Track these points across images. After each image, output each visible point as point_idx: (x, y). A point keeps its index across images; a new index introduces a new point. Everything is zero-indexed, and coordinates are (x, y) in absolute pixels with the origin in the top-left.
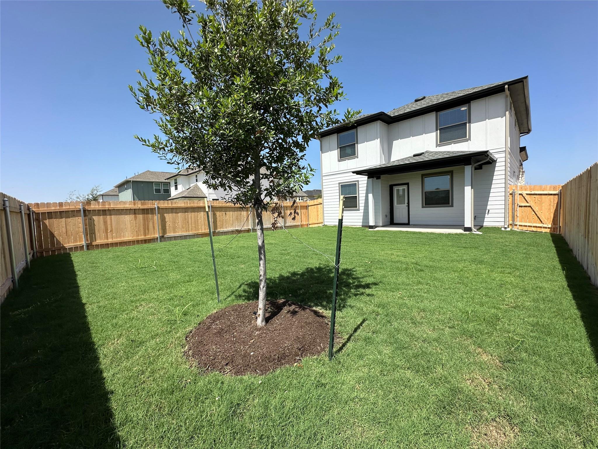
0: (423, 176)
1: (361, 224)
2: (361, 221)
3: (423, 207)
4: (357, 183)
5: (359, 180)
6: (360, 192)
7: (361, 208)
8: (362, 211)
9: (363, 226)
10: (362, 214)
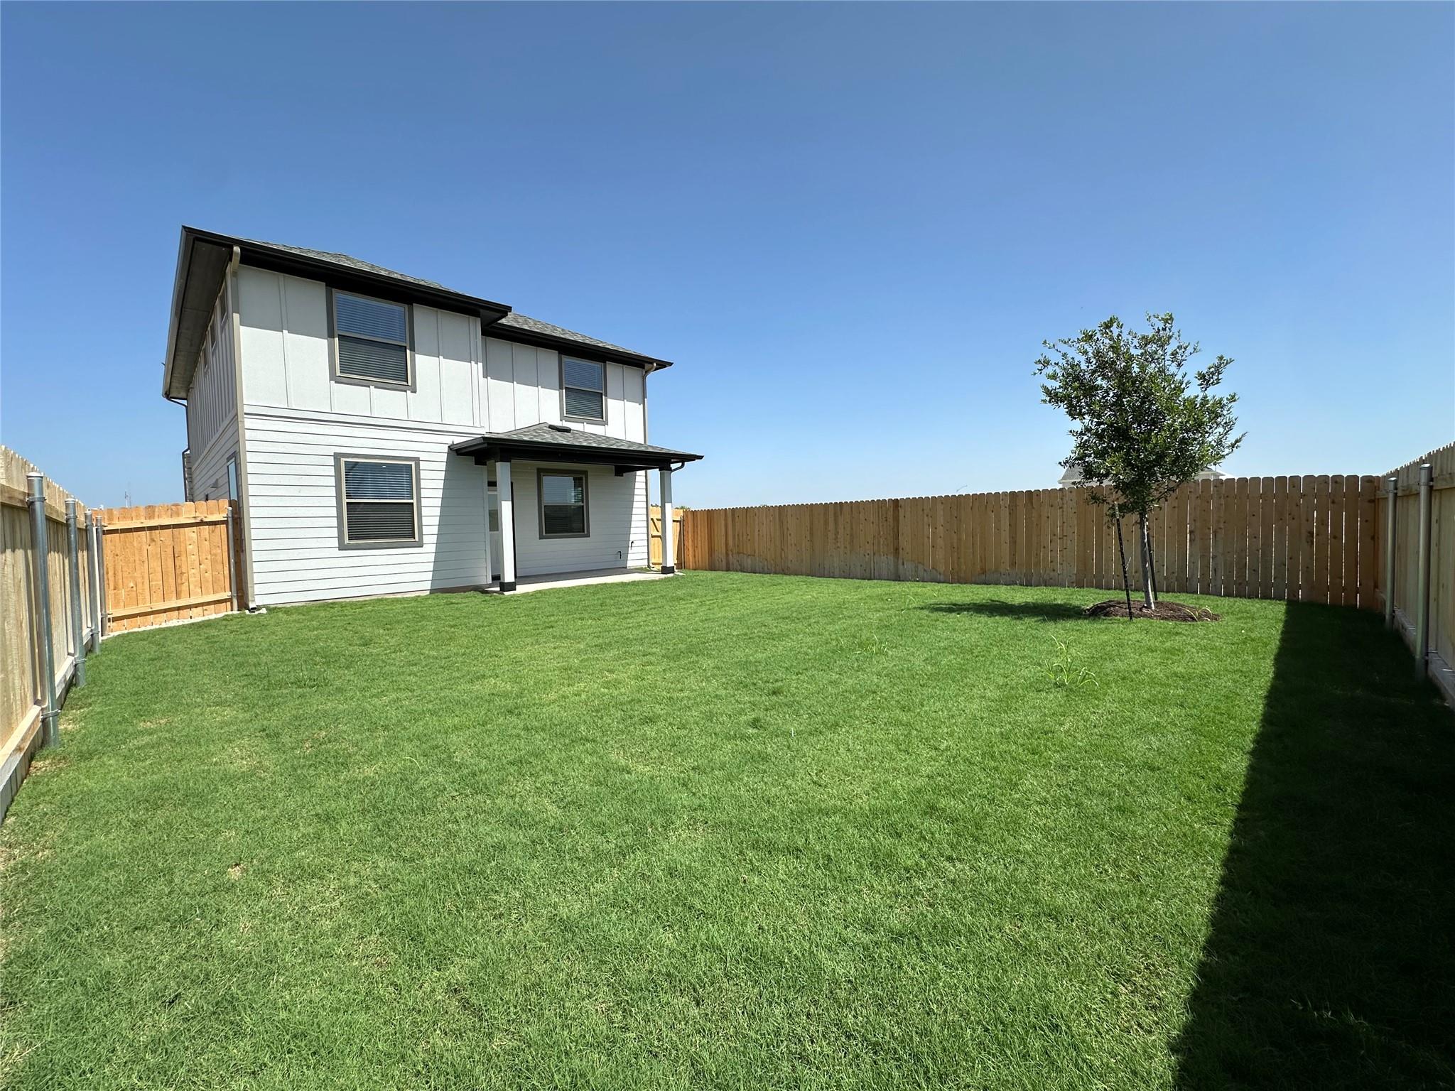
0: (541, 472)
1: (428, 586)
2: (429, 576)
3: (541, 537)
4: (413, 463)
5: (422, 456)
6: (424, 493)
7: (426, 540)
8: (433, 548)
9: (432, 591)
10: (432, 557)
